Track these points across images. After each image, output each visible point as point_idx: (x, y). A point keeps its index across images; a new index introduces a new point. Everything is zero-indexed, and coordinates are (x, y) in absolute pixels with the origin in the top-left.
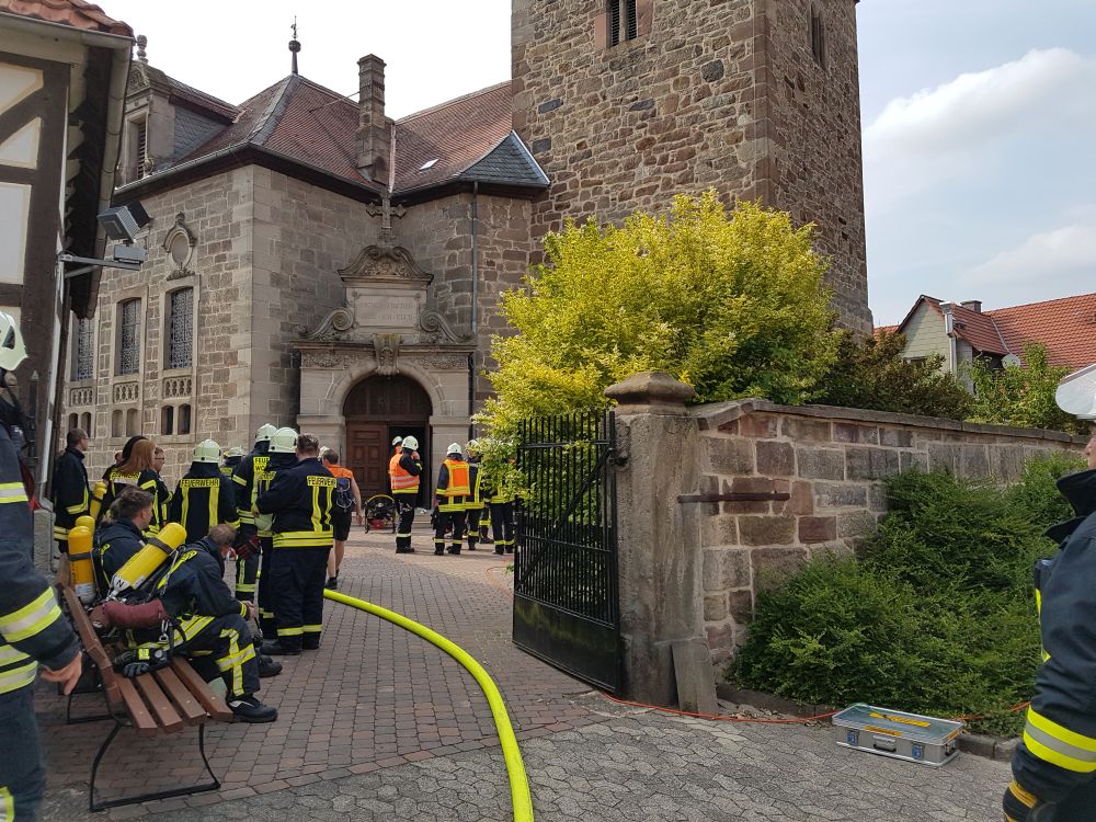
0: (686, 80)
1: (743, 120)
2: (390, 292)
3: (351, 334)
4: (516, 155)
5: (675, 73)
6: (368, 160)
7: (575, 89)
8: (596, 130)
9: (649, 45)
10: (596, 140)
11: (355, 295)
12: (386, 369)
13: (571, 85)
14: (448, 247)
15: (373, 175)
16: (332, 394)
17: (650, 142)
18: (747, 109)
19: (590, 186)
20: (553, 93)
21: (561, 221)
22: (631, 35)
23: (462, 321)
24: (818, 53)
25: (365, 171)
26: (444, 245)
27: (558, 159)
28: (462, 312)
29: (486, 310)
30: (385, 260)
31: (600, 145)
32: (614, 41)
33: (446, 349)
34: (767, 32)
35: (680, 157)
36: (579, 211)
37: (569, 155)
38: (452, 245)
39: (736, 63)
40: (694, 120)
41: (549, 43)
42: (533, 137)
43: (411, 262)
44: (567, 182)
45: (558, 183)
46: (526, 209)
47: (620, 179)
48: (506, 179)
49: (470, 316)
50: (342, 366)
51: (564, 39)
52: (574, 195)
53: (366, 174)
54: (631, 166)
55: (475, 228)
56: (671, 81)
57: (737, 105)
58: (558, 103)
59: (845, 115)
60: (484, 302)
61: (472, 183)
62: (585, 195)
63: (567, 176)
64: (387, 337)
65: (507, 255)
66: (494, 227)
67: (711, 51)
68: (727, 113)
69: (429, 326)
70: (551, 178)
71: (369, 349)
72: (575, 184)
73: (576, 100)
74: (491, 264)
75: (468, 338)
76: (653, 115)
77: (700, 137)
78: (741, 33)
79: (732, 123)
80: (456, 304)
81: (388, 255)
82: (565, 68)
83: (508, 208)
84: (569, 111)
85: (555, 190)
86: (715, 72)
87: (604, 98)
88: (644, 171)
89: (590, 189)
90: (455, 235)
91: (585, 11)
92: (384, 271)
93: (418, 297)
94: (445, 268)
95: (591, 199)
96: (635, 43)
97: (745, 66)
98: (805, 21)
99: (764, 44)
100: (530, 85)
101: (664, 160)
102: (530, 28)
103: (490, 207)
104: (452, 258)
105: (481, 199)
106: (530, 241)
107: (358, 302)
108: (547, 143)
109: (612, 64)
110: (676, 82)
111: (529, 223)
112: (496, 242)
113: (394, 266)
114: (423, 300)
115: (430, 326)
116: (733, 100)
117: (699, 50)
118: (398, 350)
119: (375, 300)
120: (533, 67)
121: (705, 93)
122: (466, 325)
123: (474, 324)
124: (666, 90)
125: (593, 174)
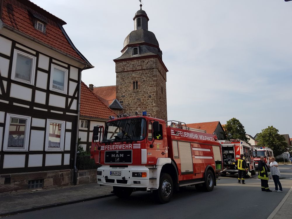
0: (146, 97)
1: (154, 104)
4: (117, 103)
5: (144, 95)
8: (131, 101)
9: (140, 91)
10: (131, 103)
13: (127, 94)
17: (140, 105)
20: (124, 94)
22: (137, 88)
27: (124, 105)
32: (134, 88)
34: (157, 92)
35: (145, 108)
37: (127, 104)
39: (153, 96)
40: (147, 103)
41: (123, 86)
42: (120, 100)
44: (126, 108)
47: (135, 109)
48: (116, 107)
51: (125, 86)
52: (127, 111)
54: (137, 108)
56: (143, 97)
57: (153, 102)
58: (124, 96)
62: (129, 111)
70: (123, 107)
73: (128, 96)
76: (141, 101)
77: (148, 106)
78: (154, 92)
79: (152, 104)
82: (125, 91)
84: (127, 98)
85: (124, 109)
86: (150, 97)
87: (133, 97)
88: (139, 109)
91: (129, 83)
96: (138, 90)
99: (157, 94)
100: (119, 92)
101: (142, 108)
102: (120, 83)
109: (134, 92)
110: (144, 97)
116: (153, 101)
117: (148, 93)
120: (120, 90)
121: (148, 99)
124: (143, 98)
125: (130, 108)
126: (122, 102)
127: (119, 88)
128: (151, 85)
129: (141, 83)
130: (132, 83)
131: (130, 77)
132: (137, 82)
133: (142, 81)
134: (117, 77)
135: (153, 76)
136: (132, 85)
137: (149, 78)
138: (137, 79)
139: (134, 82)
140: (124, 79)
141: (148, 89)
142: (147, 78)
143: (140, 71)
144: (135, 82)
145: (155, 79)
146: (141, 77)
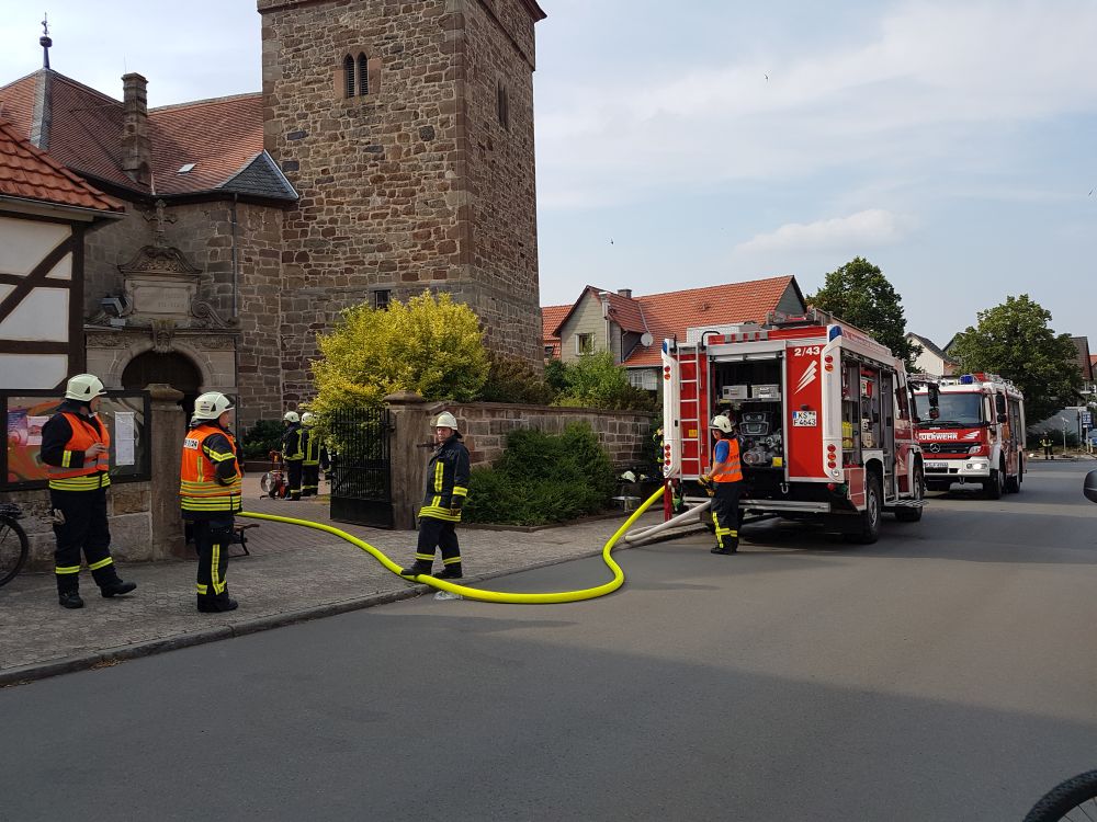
0: (407, 136)
1: (449, 175)
2: (164, 284)
3: (131, 319)
4: (269, 171)
5: (399, 129)
6: (134, 164)
7: (318, 125)
8: (337, 161)
9: (378, 103)
10: (337, 170)
11: (133, 285)
12: (163, 348)
13: (315, 122)
14: (209, 244)
15: (138, 177)
16: (115, 369)
17: (381, 179)
18: (452, 167)
19: (334, 205)
20: (300, 125)
21: (309, 229)
22: (364, 92)
23: (224, 306)
24: (503, 120)
25: (130, 173)
26: (206, 242)
27: (305, 179)
28: (224, 300)
29: (246, 298)
30: (160, 258)
31: (341, 174)
32: (350, 94)
33: (216, 332)
34: (465, 111)
35: (405, 194)
36: (325, 223)
37: (315, 177)
38: (215, 242)
39: (444, 130)
40: (415, 168)
41: (296, 84)
42: (283, 158)
43: (183, 260)
44: (314, 199)
45: (305, 198)
46: (279, 217)
47: (357, 203)
48: (261, 193)
49: (232, 303)
50: (122, 345)
51: (308, 84)
52: (320, 210)
53: (131, 175)
54: (366, 194)
55: (234, 230)
56: (396, 135)
57: (445, 163)
58: (304, 135)
59: (524, 164)
60: (244, 292)
61: (232, 194)
62: (329, 212)
63: (314, 194)
64: (163, 322)
65: (263, 253)
66: (251, 230)
67: (425, 117)
68: (437, 167)
69: (201, 314)
70: (300, 193)
71: (147, 331)
72: (320, 202)
73: (319, 135)
74: (249, 260)
75: (234, 323)
76: (383, 158)
77: (418, 182)
78: (447, 109)
79: (441, 176)
80: (218, 292)
81: (163, 254)
82: (310, 107)
83: (262, 214)
84: (315, 142)
85: (304, 203)
86: (428, 134)
87: (343, 137)
88: (376, 200)
89: (335, 207)
90: (217, 235)
91: (326, 65)
92: (158, 266)
93: (189, 288)
94: (208, 261)
95: (335, 216)
96: (367, 99)
97: (450, 134)
98: (493, 95)
99: (463, 120)
100: (280, 116)
101: (392, 194)
102: (279, 68)
103: (247, 213)
104: (214, 254)
105: (239, 206)
106: (282, 242)
107: (136, 292)
108: (295, 165)
109: (349, 112)
110: (400, 136)
111: (281, 227)
112: (253, 242)
113: (168, 262)
114: (194, 291)
115: (199, 312)
116: (442, 159)
117: (416, 115)
118: (173, 332)
119: (152, 290)
120: (282, 102)
121: (420, 149)
122: (229, 310)
123: (236, 309)
124: (392, 141)
125: (336, 195)
127: (277, 94)
128: (433, 69)
129: (385, 61)
130: (339, 62)
131: (326, 33)
132: (363, 59)
133: (386, 50)
134: (267, 34)
135: (442, 23)
136: (339, 77)
137: (425, 31)
138: (361, 41)
139: (349, 61)
140: (301, 43)
141: (419, 94)
142: (410, 34)
144: (355, 57)
145: (455, 35)
146: (383, 31)
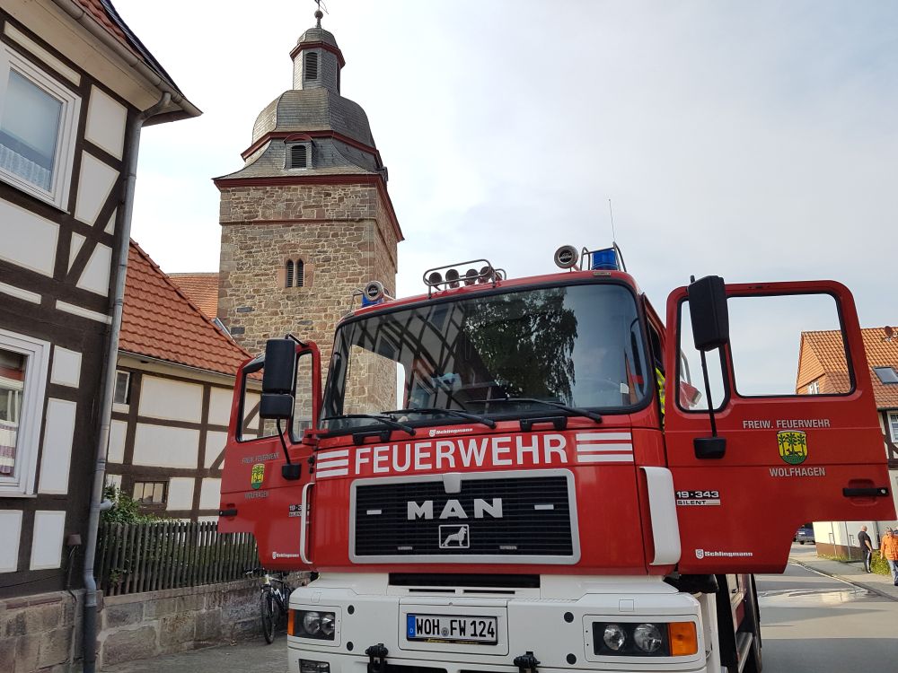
0: (331, 316)
5: (325, 310)
7: (263, 304)
8: (276, 329)
9: (310, 293)
13: (261, 302)
20: (248, 303)
22: (300, 284)
27: (248, 340)
32: (289, 284)
37: (257, 339)
41: (247, 275)
42: (232, 324)
51: (257, 275)
56: (323, 314)
58: (250, 309)
67: (345, 305)
73: (263, 311)
76: (312, 329)
82: (257, 291)
84: (259, 315)
87: (282, 314)
91: (270, 264)
96: (302, 289)
100: (231, 295)
102: (235, 263)
109: (288, 297)
110: (326, 316)
117: (339, 303)
120: (235, 286)
124: (320, 318)
126: (242, 330)
127: (231, 280)
128: (352, 274)
129: (318, 266)
130: (283, 263)
131: (273, 243)
132: (300, 264)
133: (318, 260)
134: (225, 239)
135: (360, 247)
136: (282, 273)
137: (348, 250)
138: (300, 252)
139: (290, 263)
140: (253, 248)
141: (342, 289)
142: (336, 251)
143: (315, 226)
144: (295, 262)
145: (368, 255)
146: (317, 247)
